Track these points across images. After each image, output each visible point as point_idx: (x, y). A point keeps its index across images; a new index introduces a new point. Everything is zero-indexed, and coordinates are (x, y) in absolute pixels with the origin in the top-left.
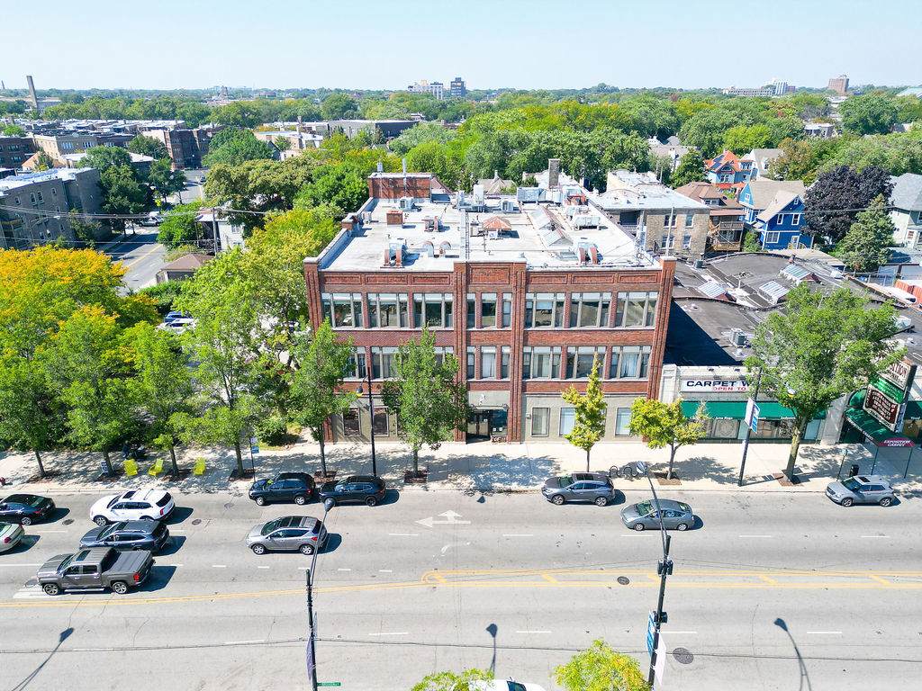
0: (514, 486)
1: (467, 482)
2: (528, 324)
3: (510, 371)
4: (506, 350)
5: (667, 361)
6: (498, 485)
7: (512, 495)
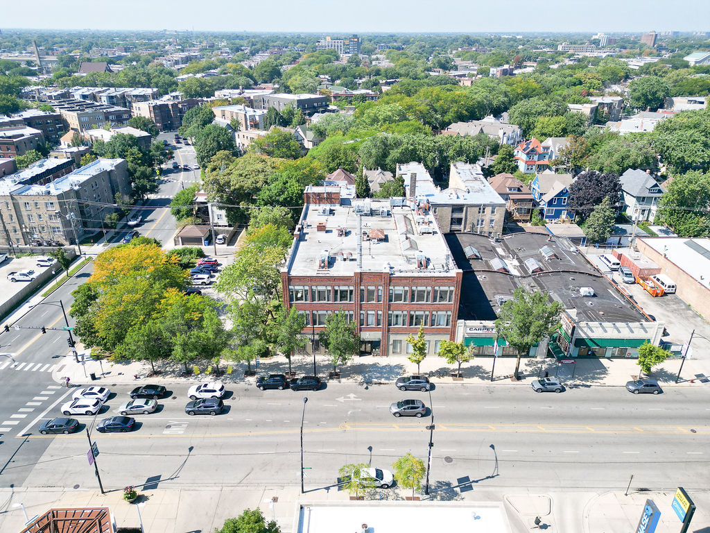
0: (383, 381)
1: (360, 378)
2: (391, 300)
3: (382, 322)
4: (380, 312)
5: (459, 318)
6: (375, 380)
7: (382, 385)
